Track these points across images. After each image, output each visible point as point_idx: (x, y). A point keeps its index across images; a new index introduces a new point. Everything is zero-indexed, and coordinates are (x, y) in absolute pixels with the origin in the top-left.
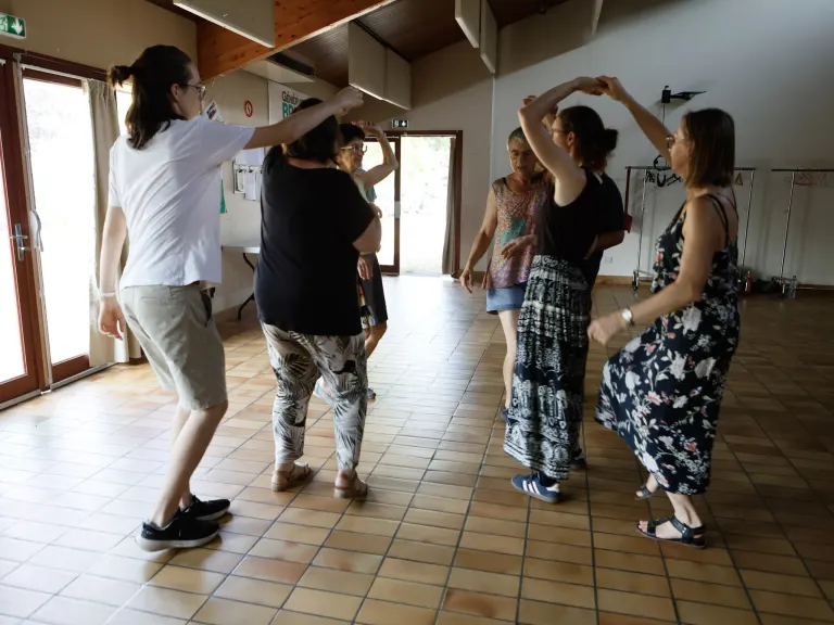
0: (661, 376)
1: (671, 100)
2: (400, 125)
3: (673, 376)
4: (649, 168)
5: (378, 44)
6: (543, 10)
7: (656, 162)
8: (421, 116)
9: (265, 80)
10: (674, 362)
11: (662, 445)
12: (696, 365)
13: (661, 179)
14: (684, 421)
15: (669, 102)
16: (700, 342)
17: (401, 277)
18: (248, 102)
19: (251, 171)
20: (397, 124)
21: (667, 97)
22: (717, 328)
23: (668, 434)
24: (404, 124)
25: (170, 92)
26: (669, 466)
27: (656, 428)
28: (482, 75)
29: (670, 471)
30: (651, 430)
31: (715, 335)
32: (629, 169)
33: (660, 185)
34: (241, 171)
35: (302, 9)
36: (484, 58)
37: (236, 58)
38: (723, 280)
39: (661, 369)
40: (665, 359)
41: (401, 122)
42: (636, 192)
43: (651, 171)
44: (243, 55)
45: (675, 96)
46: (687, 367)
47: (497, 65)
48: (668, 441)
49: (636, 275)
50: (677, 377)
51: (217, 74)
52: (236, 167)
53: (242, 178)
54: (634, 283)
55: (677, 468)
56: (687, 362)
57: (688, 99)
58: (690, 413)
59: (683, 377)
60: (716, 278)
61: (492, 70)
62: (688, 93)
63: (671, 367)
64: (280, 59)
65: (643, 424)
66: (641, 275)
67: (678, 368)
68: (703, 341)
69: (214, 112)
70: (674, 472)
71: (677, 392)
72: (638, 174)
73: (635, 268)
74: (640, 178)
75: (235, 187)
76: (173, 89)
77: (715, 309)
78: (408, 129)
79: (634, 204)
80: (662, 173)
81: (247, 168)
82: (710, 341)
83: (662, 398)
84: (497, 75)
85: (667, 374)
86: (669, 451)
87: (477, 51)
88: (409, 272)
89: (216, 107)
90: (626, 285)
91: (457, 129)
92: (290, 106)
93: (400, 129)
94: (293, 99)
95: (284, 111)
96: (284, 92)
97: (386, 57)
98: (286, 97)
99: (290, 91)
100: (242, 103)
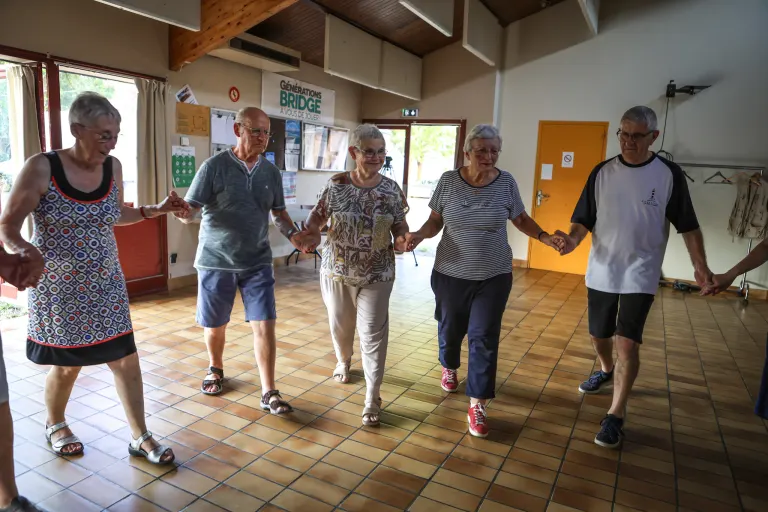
1: (676, 94)
2: (410, 115)
5: (371, 37)
8: (431, 106)
9: (257, 70)
15: (673, 96)
18: (234, 89)
20: (407, 113)
21: (671, 91)
24: (413, 113)
41: (410, 111)
45: (681, 91)
52: (212, 146)
57: (693, 93)
62: (692, 88)
69: (187, 96)
78: (418, 118)
89: (190, 91)
91: (461, 118)
92: (290, 94)
93: (410, 118)
94: (294, 88)
95: (282, 98)
96: (283, 81)
97: (382, 53)
98: (285, 86)
99: (293, 81)
100: (228, 90)
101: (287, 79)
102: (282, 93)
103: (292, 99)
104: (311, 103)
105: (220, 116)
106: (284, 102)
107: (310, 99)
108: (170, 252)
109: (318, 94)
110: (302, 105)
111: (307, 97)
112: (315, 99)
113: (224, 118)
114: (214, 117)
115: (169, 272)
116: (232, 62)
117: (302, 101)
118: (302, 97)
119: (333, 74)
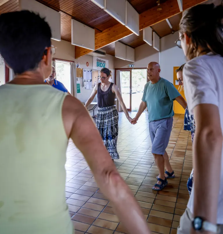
2: (131, 66)
5: (124, 45)
6: (173, 33)
9: (92, 56)
17: (132, 112)
18: (87, 62)
19: (87, 81)
24: (132, 66)
34: (85, 81)
35: (102, 40)
36: (154, 48)
37: (85, 52)
51: (79, 56)
52: (83, 80)
53: (85, 83)
61: (158, 50)
64: (97, 52)
69: (78, 66)
75: (83, 86)
78: (134, 67)
81: (86, 80)
84: (160, 51)
88: (135, 111)
89: (79, 65)
92: (99, 63)
93: (131, 67)
94: (100, 61)
95: (97, 64)
97: (126, 48)
98: (98, 60)
99: (99, 59)
100: (86, 63)
101: (98, 58)
102: (97, 62)
104: (103, 65)
105: (85, 71)
107: (103, 63)
109: (105, 62)
110: (101, 66)
111: (102, 63)
112: (104, 63)
113: (86, 72)
114: (84, 71)
116: (90, 55)
117: (101, 64)
118: (101, 63)
119: (117, 57)
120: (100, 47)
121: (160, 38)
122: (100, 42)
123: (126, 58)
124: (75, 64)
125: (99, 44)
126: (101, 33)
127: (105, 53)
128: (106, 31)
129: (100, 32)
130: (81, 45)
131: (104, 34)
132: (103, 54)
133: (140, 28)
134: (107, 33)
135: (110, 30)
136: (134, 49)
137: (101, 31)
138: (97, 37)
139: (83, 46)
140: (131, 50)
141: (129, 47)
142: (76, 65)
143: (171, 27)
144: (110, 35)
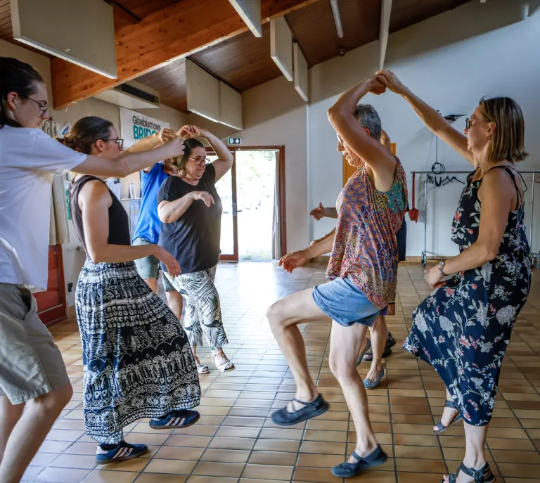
0: (470, 323)
2: (235, 142)
3: (479, 323)
4: (428, 172)
5: (212, 78)
6: (342, 53)
7: (433, 168)
8: (249, 136)
9: (117, 107)
10: (479, 310)
11: (472, 384)
12: (497, 311)
13: (438, 180)
14: (493, 365)
16: (496, 292)
17: (240, 264)
20: (232, 141)
22: (508, 279)
23: (480, 376)
24: (237, 141)
25: (6, 98)
26: (473, 403)
27: (470, 369)
28: (297, 103)
29: (473, 407)
30: (466, 370)
31: (508, 286)
32: (414, 174)
33: (438, 185)
35: (142, 48)
36: (298, 89)
37: (86, 88)
38: (512, 237)
39: (469, 317)
40: (471, 307)
41: (235, 140)
42: (420, 191)
43: (430, 175)
44: (92, 86)
46: (489, 314)
47: (309, 94)
48: (478, 382)
49: (424, 255)
50: (482, 324)
54: (423, 261)
55: (479, 406)
56: (489, 309)
57: (454, 120)
58: (496, 356)
59: (488, 323)
60: (507, 235)
61: (305, 98)
62: (454, 116)
63: (477, 315)
64: (126, 88)
65: (460, 364)
66: (428, 255)
67: (482, 316)
68: (499, 291)
70: (476, 409)
71: (483, 338)
72: (420, 178)
73: (423, 250)
74: (423, 180)
76: (11, 96)
77: (503, 264)
78: (241, 145)
79: (419, 200)
80: (438, 176)
82: (505, 291)
83: (470, 342)
84: (310, 102)
85: (475, 321)
86: (477, 391)
87: (292, 83)
88: (248, 259)
90: (418, 263)
91: (280, 144)
92: (140, 128)
93: (235, 145)
94: (142, 122)
95: (135, 132)
96: (134, 117)
97: (219, 88)
98: (136, 121)
99: (141, 116)
101: (137, 114)
102: (135, 127)
103: (141, 132)
106: (136, 135)
107: (154, 132)
108: (67, 282)
109: (159, 127)
111: (152, 130)
115: (67, 301)
116: (109, 103)
117: (148, 133)
118: (148, 130)
119: (194, 112)
120: (136, 70)
121: (310, 66)
122: (137, 55)
123: (219, 116)
124: (53, 125)
125: (134, 63)
126: (136, 25)
127: (157, 98)
128: (155, 20)
129: (134, 23)
130: (61, 51)
131: (148, 28)
132: (151, 99)
133: (264, 16)
134: (157, 25)
135: (165, 16)
136: (239, 95)
137: (137, 19)
138: (124, 39)
139: (69, 54)
140: (232, 97)
141: (226, 86)
142: (58, 129)
143: (341, 34)
144: (166, 32)
